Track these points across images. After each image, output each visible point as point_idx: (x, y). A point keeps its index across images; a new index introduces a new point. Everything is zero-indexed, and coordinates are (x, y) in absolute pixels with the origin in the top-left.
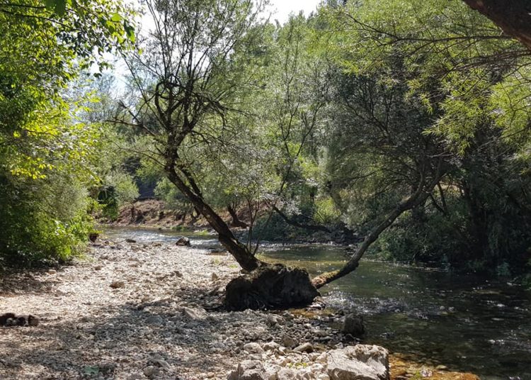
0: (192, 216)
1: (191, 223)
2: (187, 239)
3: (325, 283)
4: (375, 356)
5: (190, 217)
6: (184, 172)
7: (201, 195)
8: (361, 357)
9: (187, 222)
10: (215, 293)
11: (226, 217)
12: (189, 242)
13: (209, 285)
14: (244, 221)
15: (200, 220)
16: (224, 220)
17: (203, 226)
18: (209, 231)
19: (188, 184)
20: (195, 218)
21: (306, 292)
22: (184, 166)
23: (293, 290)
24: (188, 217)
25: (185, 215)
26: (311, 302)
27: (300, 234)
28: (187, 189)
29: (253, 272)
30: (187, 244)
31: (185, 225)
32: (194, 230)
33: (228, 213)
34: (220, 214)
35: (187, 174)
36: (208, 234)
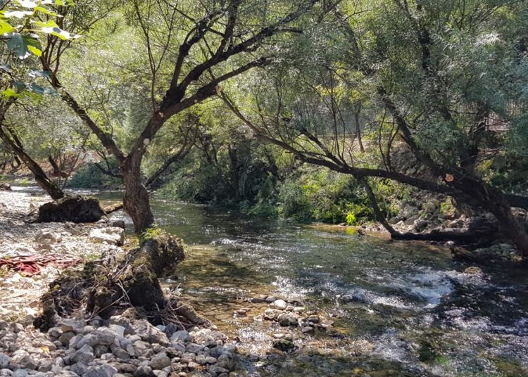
0: (13, 166)
1: (12, 172)
2: (8, 185)
3: (114, 211)
4: (116, 232)
5: (10, 167)
6: (10, 130)
7: (22, 147)
8: (109, 232)
9: (7, 171)
10: (31, 214)
11: (47, 167)
12: (9, 187)
13: (27, 211)
14: (65, 172)
15: (21, 170)
16: (45, 170)
17: (24, 176)
18: (29, 180)
19: (12, 139)
20: (15, 168)
21: (96, 213)
22: (9, 125)
23: (87, 212)
24: (8, 167)
25: (5, 164)
26: (100, 219)
27: (114, 182)
28: (11, 143)
29: (59, 200)
30: (8, 189)
31: (5, 174)
32: (15, 179)
33: (49, 163)
34: (41, 165)
35: (12, 132)
36: (29, 182)
